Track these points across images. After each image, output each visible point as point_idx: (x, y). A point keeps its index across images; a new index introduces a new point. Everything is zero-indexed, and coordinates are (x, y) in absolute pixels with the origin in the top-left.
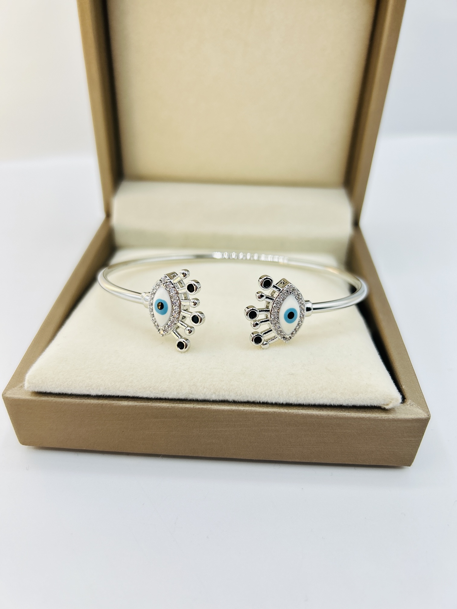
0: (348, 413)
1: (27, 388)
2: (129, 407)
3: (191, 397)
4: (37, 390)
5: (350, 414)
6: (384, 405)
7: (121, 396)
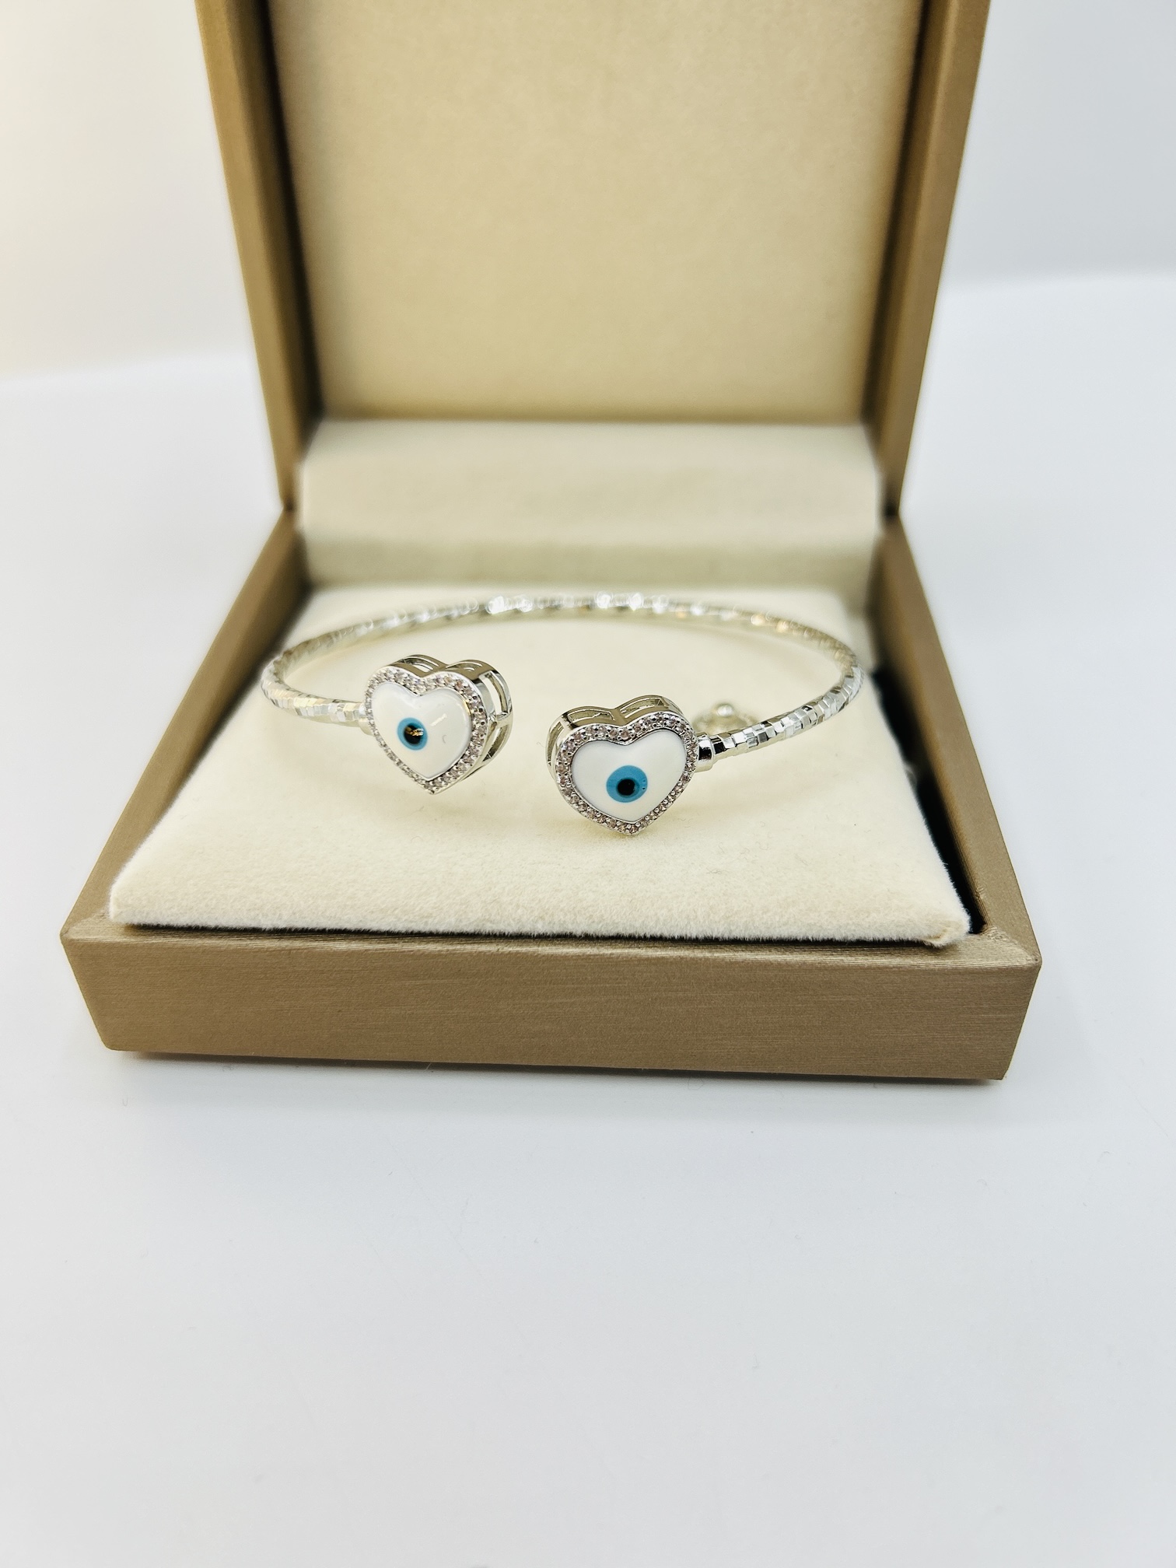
0: (849, 958)
1: (115, 917)
2: (350, 954)
3: (489, 928)
4: (138, 919)
5: (853, 958)
6: (930, 937)
7: (329, 930)
